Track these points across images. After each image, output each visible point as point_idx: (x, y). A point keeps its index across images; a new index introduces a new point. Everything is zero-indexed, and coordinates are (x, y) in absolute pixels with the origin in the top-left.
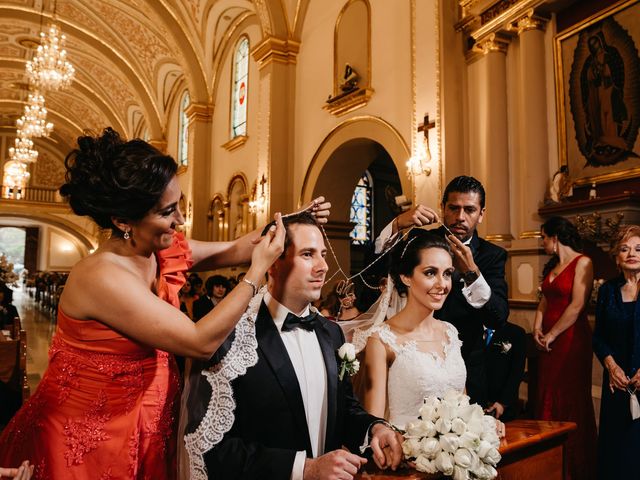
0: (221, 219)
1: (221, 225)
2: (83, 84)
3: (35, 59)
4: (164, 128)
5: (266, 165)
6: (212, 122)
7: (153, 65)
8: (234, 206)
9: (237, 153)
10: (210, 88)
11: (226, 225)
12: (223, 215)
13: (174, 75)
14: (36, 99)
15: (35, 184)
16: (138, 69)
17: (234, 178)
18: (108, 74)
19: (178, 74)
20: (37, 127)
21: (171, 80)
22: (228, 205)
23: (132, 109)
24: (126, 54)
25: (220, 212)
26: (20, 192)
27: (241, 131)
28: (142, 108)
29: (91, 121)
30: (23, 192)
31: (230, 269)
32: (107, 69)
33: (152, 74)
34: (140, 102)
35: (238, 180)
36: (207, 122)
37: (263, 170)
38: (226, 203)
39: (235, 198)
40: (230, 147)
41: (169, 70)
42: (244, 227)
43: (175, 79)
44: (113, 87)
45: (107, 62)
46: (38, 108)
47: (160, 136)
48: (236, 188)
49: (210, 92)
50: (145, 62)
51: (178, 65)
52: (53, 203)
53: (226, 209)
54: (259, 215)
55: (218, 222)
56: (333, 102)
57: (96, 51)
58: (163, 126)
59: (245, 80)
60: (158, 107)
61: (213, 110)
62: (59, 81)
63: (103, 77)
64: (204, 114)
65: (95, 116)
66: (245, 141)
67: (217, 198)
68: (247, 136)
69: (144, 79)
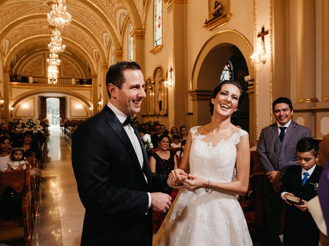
0: (150, 91)
1: (151, 94)
2: (80, 24)
3: (51, 12)
4: (121, 44)
5: (172, 61)
6: (144, 39)
7: (114, 10)
8: (157, 84)
9: (157, 55)
10: (143, 20)
11: (153, 94)
12: (151, 89)
13: (125, 15)
14: (56, 33)
15: (62, 76)
16: (106, 13)
17: (157, 69)
18: (92, 17)
19: (127, 14)
20: (58, 48)
21: (123, 18)
22: (154, 83)
23: (105, 35)
24: (100, 6)
25: (150, 87)
26: (55, 80)
27: (159, 43)
28: (109, 34)
29: (86, 42)
30: (56, 80)
31: (156, 117)
32: (91, 15)
33: (113, 15)
34: (109, 31)
35: (159, 70)
36: (142, 39)
37: (171, 64)
38: (153, 82)
39: (158, 79)
40: (153, 52)
41: (122, 12)
42: (162, 94)
43: (125, 17)
44: (95, 24)
45: (91, 11)
46: (57, 38)
47: (119, 48)
48: (158, 74)
49: (143, 23)
50: (109, 9)
51: (126, 9)
52: (70, 85)
53: (153, 85)
54: (170, 89)
55: (150, 92)
56: (208, 23)
57: (85, 5)
58: (120, 42)
59: (161, 15)
60: (117, 32)
61: (144, 32)
62: (64, 23)
63: (90, 19)
64: (140, 35)
65: (87, 40)
66: (162, 48)
67: (149, 80)
68: (162, 46)
69: (109, 18)
